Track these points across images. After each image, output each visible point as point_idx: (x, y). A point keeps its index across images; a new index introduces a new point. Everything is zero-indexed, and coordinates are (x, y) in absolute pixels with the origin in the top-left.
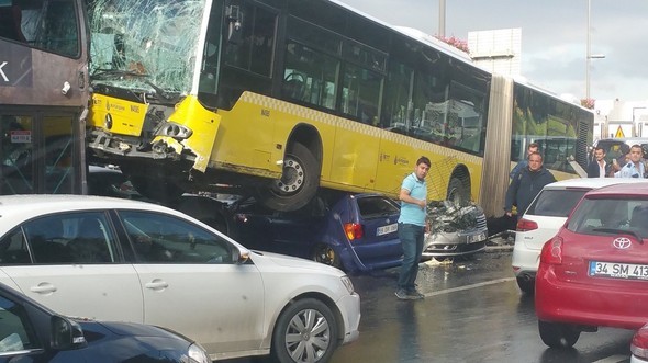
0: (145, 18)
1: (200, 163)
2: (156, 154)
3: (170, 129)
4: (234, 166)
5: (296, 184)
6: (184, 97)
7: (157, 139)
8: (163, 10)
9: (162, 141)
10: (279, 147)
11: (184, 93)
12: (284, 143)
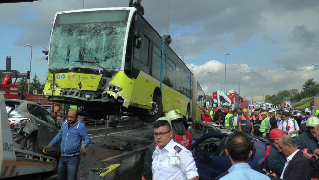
0: (97, 37)
1: (126, 104)
2: (104, 100)
3: (110, 87)
4: (137, 104)
5: (155, 111)
6: (117, 72)
7: (105, 92)
8: (105, 33)
9: (107, 93)
10: (151, 96)
11: (117, 70)
12: (152, 94)
